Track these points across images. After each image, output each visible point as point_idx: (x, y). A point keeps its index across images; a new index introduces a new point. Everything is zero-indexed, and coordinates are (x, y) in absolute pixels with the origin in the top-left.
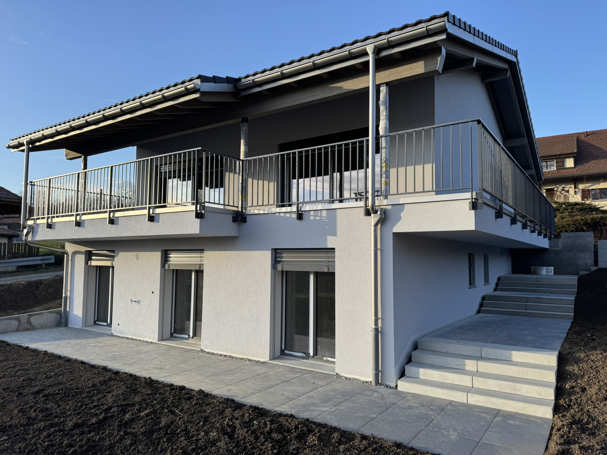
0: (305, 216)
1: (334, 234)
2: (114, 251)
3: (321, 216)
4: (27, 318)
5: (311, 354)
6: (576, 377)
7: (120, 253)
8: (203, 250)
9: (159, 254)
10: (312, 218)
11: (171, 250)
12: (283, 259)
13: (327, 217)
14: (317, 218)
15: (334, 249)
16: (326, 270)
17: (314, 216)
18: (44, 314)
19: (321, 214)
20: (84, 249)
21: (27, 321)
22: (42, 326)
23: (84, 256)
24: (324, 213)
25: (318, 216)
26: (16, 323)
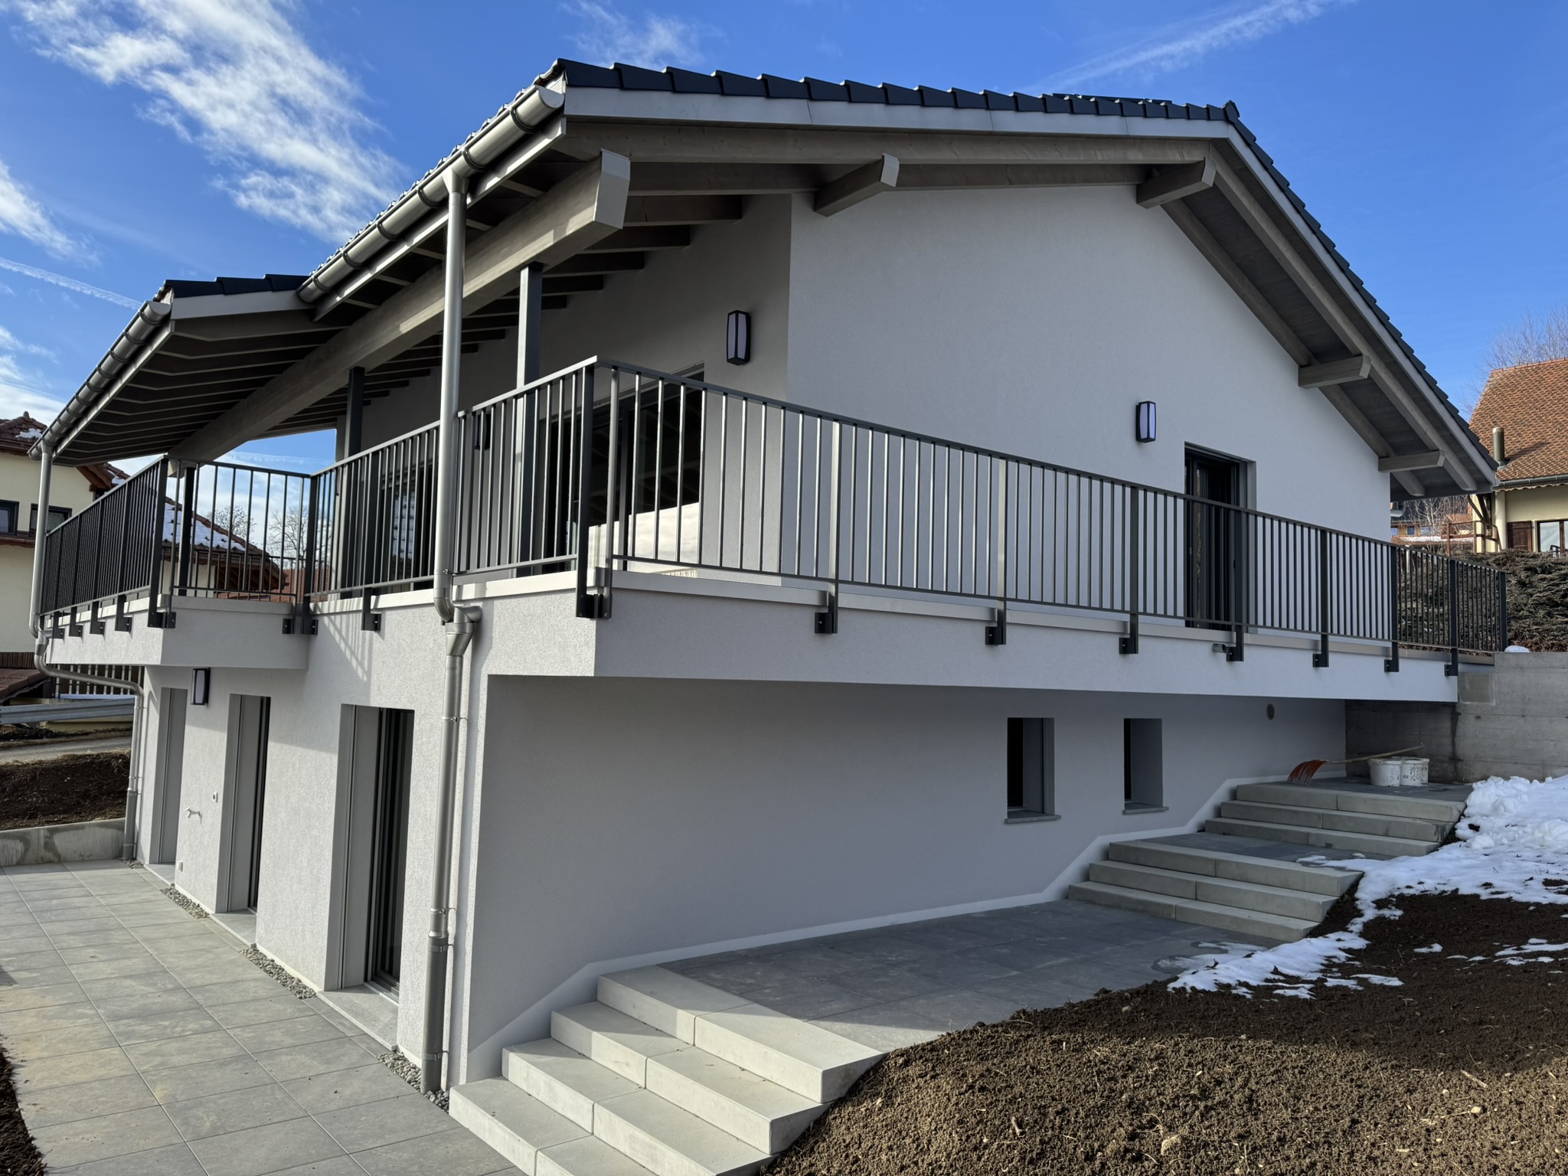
4: (46, 837)
15: (413, 713)
18: (87, 830)
21: (46, 844)
22: (81, 855)
23: (160, 700)
26: (19, 846)
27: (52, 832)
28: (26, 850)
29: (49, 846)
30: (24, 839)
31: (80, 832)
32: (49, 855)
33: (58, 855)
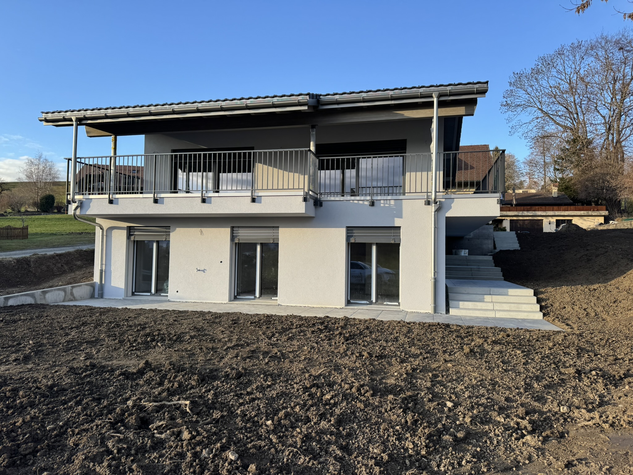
0: (376, 203)
1: (400, 216)
2: (170, 227)
3: (390, 204)
4: (71, 290)
5: (374, 301)
6: (545, 300)
7: (177, 229)
8: (278, 227)
9: (228, 230)
10: (382, 205)
11: (239, 227)
12: (355, 235)
13: (395, 205)
14: (386, 205)
15: (400, 227)
16: (393, 242)
17: (384, 204)
18: (82, 286)
19: (390, 203)
20: (126, 225)
21: (71, 293)
22: (81, 298)
23: (126, 231)
24: (392, 202)
25: (387, 204)
26: (62, 293)
27: (73, 287)
28: (65, 295)
29: (72, 294)
30: (64, 290)
31: (80, 287)
32: (72, 298)
33: (74, 297)
